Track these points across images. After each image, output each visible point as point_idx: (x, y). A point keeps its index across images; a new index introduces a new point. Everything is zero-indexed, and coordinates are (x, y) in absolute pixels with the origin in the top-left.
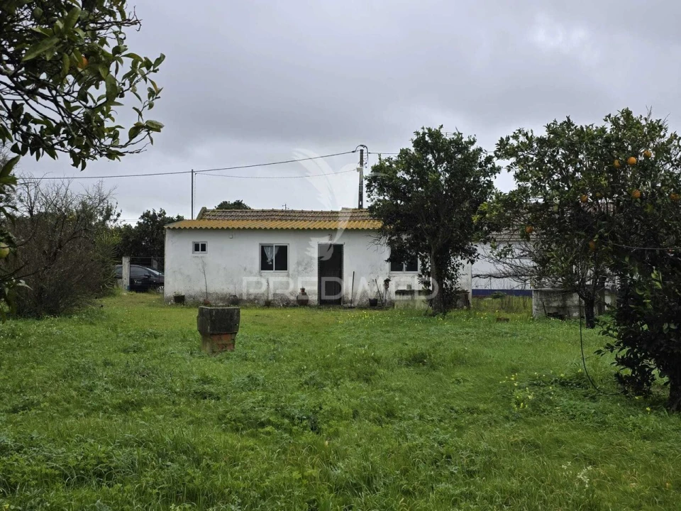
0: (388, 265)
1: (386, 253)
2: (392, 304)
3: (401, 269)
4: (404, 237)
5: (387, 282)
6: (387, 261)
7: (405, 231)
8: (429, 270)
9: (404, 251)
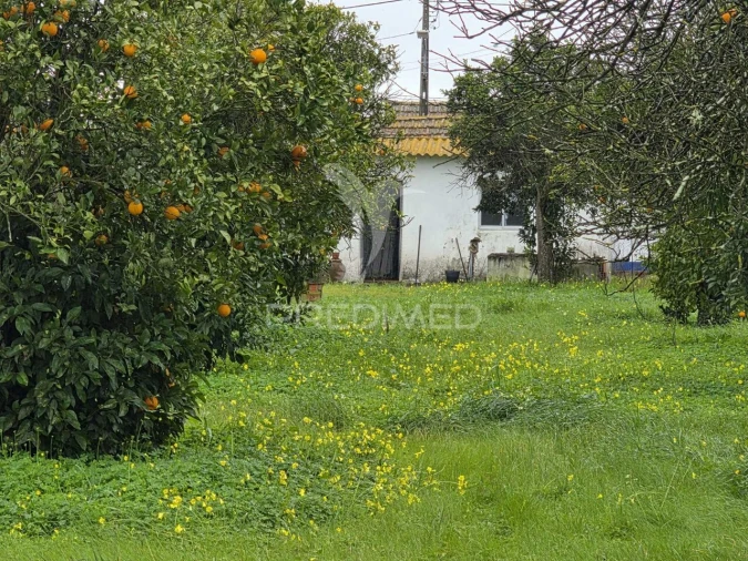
0: (477, 216)
1: (475, 197)
2: (482, 277)
3: (497, 222)
4: (500, 175)
5: (475, 242)
6: (476, 210)
7: (501, 167)
8: (534, 223)
9: (501, 196)
